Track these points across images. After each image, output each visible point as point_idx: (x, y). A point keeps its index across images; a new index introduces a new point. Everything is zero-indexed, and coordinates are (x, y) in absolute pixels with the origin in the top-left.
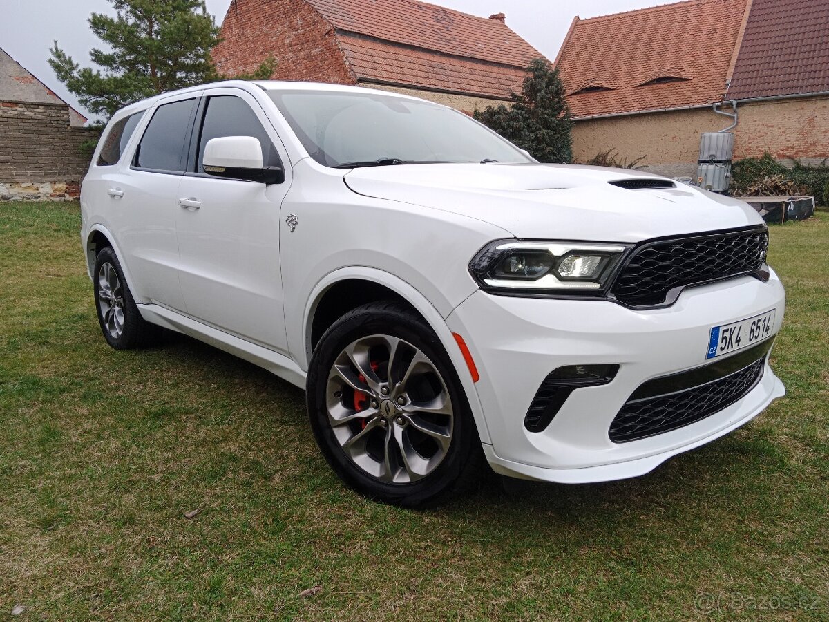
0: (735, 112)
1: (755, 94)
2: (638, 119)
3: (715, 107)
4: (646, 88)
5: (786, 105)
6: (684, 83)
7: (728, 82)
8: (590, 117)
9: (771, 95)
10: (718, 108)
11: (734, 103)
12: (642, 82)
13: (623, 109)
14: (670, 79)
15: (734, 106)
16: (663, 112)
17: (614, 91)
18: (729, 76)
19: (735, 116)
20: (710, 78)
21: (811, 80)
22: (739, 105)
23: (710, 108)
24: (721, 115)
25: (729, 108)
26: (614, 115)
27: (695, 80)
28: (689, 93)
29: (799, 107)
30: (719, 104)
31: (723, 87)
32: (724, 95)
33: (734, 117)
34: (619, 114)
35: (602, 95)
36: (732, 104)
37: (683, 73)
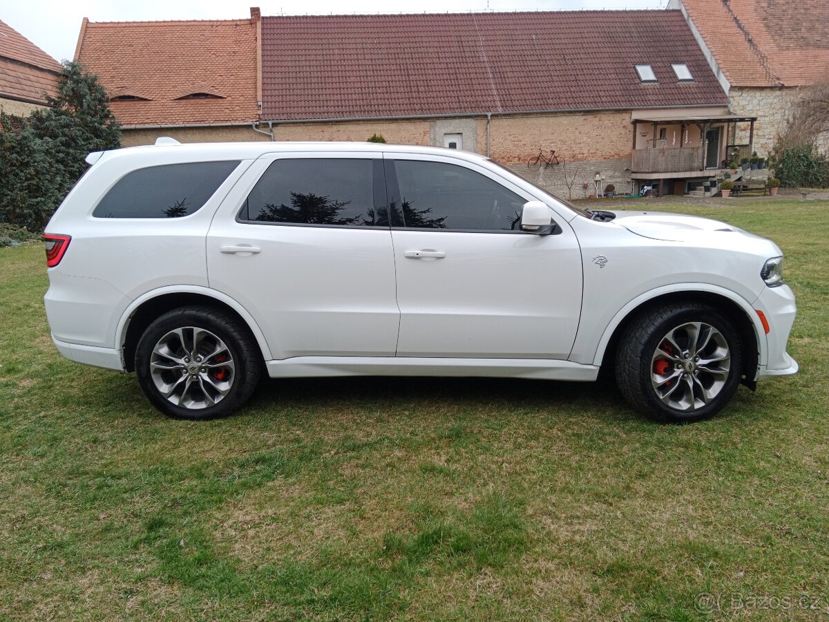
0: (271, 131)
1: (285, 116)
2: (183, 132)
3: (254, 126)
4: (183, 102)
5: (311, 127)
6: (220, 101)
7: (260, 103)
8: (133, 127)
9: (298, 118)
10: (257, 126)
11: (270, 123)
12: (179, 96)
13: (166, 121)
14: (206, 96)
15: (270, 126)
16: (207, 127)
17: (151, 102)
18: (260, 98)
19: (272, 134)
20: (242, 98)
21: (325, 107)
22: (274, 125)
23: (250, 126)
24: (260, 133)
25: (265, 127)
26: (158, 126)
27: (229, 98)
28: (227, 111)
29: (321, 130)
30: (258, 123)
31: (256, 108)
32: (259, 115)
33: (270, 136)
34: (163, 126)
35: (140, 104)
36: (268, 124)
37: (216, 91)
